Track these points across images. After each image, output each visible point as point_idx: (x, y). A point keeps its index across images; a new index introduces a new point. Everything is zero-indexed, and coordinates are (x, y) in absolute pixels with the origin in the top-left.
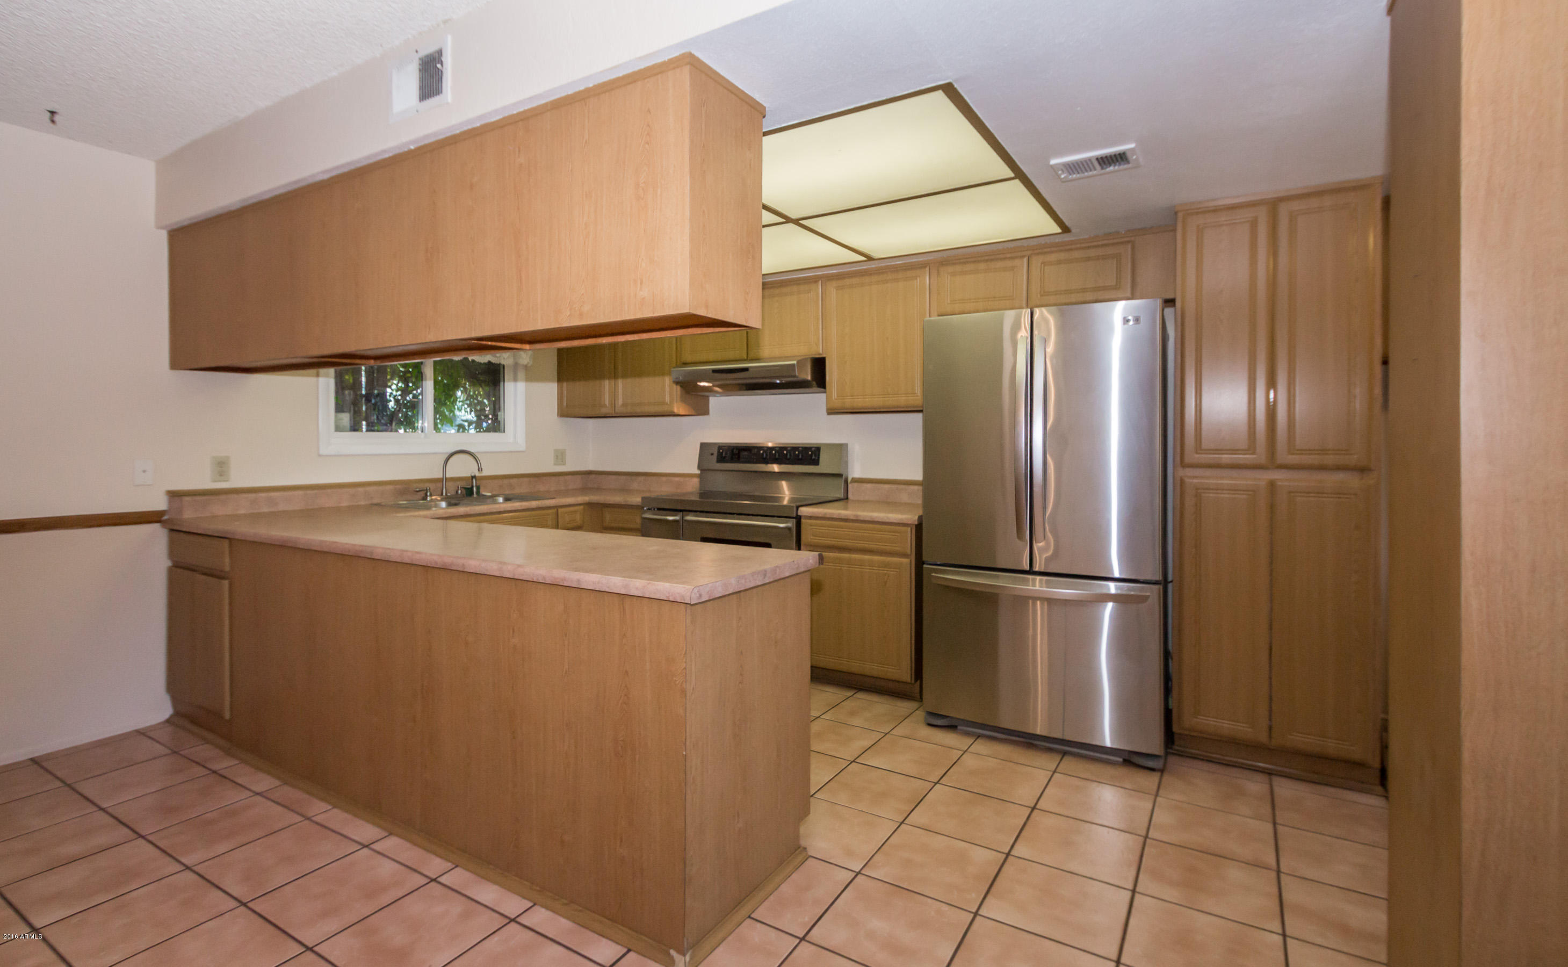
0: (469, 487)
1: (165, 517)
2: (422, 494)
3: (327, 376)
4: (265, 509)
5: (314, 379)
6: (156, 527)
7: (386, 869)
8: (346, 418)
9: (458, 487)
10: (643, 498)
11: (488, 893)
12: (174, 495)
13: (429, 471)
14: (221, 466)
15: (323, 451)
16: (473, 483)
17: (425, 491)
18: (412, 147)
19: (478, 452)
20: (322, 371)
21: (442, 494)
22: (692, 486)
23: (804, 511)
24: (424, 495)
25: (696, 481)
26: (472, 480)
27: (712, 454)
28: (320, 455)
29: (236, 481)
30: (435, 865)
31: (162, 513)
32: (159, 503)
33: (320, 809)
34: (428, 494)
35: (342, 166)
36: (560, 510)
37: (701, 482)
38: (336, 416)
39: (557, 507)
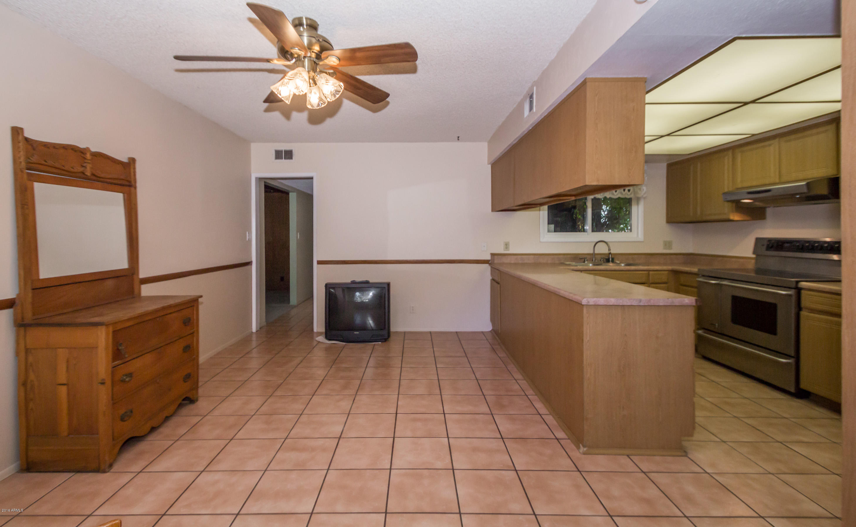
0: (607, 258)
1: (490, 262)
2: (583, 260)
3: (543, 210)
4: (520, 262)
5: (538, 212)
6: (487, 265)
7: (517, 387)
8: (552, 226)
9: (601, 258)
10: (699, 270)
11: (539, 405)
12: (493, 255)
13: (587, 250)
14: (507, 245)
15: (542, 240)
16: (609, 256)
17: (584, 259)
18: (531, 128)
19: (610, 242)
20: (542, 208)
21: (593, 260)
22: (751, 265)
23: (803, 284)
24: (584, 260)
25: (753, 261)
26: (609, 255)
27: (763, 245)
28: (540, 242)
29: (511, 251)
30: (530, 391)
31: (489, 261)
32: (488, 258)
33: (512, 367)
34: (586, 260)
35: (517, 138)
36: (651, 272)
37: (756, 263)
38: (548, 226)
39: (649, 271)
